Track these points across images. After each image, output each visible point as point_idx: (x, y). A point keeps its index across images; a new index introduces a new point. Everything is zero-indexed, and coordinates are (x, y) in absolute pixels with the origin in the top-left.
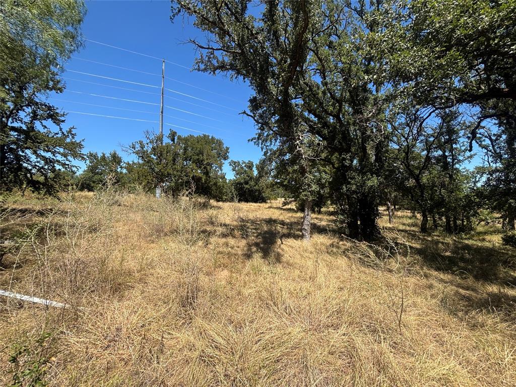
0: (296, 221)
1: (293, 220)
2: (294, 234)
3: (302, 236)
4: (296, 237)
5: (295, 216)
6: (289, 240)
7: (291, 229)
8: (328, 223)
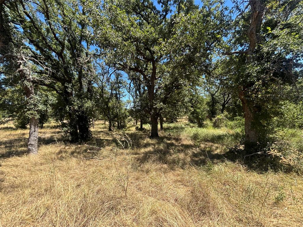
0: (16, 138)
1: (12, 138)
2: (17, 151)
3: (28, 152)
4: (19, 154)
5: (15, 133)
6: (10, 159)
7: (10, 147)
8: (52, 135)
